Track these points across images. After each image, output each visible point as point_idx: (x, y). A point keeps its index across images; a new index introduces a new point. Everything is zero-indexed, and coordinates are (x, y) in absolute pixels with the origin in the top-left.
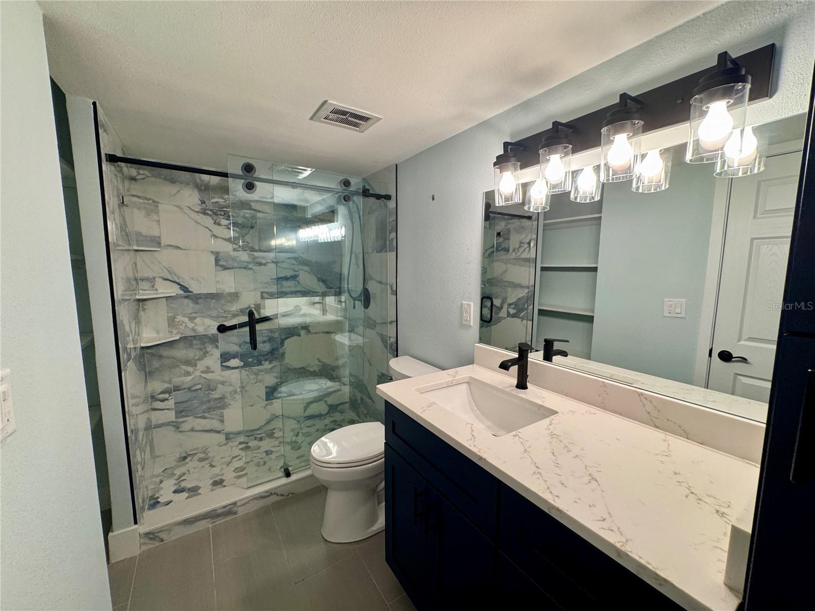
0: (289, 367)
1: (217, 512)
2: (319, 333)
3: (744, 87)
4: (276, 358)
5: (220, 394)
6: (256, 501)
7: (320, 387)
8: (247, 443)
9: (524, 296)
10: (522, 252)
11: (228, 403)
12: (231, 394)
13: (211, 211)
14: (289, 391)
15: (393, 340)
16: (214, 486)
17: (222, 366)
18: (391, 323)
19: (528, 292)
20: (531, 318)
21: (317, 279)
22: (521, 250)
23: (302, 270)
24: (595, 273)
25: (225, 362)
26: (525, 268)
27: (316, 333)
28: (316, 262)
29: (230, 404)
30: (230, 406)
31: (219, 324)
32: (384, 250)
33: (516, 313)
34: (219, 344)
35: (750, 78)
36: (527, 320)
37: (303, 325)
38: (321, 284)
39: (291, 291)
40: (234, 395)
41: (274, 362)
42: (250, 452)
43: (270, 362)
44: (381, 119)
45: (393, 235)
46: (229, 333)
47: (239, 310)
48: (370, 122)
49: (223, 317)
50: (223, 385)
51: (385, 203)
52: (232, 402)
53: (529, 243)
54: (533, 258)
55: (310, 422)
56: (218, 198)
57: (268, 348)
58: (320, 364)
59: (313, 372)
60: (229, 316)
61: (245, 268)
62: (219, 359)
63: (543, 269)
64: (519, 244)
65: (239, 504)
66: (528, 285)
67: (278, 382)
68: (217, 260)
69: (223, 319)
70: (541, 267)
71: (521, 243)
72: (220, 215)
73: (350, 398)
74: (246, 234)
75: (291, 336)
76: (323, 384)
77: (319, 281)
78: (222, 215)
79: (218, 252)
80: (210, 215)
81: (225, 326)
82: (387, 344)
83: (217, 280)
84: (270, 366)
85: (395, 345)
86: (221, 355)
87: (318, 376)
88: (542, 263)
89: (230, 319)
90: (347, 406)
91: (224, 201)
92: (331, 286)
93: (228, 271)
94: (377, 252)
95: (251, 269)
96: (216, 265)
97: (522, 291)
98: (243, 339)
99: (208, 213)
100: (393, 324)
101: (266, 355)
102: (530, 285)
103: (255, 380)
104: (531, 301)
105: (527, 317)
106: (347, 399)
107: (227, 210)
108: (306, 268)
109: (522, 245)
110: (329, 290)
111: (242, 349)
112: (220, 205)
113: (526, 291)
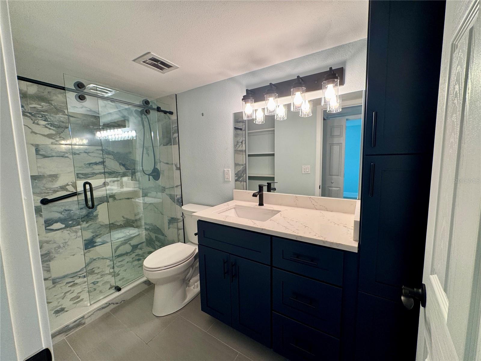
0: (102, 224)
1: (69, 326)
2: (123, 199)
3: (337, 81)
4: (91, 219)
5: (46, 251)
6: (98, 312)
7: (125, 235)
8: (74, 281)
9: (241, 170)
10: (239, 147)
11: (54, 256)
12: (55, 249)
13: (30, 113)
14: (103, 240)
15: (179, 196)
16: (56, 314)
17: (46, 229)
18: (177, 186)
19: (243, 168)
20: (245, 181)
21: (119, 164)
22: (238, 146)
23: (107, 158)
24: (273, 157)
25: (47, 227)
26: (240, 155)
27: (120, 199)
28: (117, 153)
29: (55, 257)
30: (55, 259)
31: (42, 198)
32: (170, 144)
33: (237, 179)
34: (42, 214)
35: (339, 78)
36: (243, 182)
37: (111, 195)
38: (122, 167)
39: (100, 172)
40: (59, 250)
41: (90, 222)
42: (79, 286)
43: (87, 223)
44: (179, 68)
45: (176, 135)
46: (50, 205)
47: (59, 187)
48: (171, 68)
49: (45, 193)
50: (47, 243)
51: (169, 117)
52: (56, 255)
53: (242, 142)
54: (244, 150)
55: (120, 259)
56: (35, 104)
57: (84, 212)
58: (125, 219)
59: (120, 225)
60: (50, 192)
61: (62, 157)
62: (43, 225)
63: (249, 156)
64: (236, 143)
65: (86, 317)
66: (242, 163)
67: (94, 235)
68: (37, 151)
69: (45, 194)
70: (248, 155)
71: (238, 142)
72: (38, 117)
73: (146, 239)
74: (62, 132)
75: (101, 202)
76: (127, 232)
77: (120, 165)
78: (40, 117)
79: (38, 145)
80: (29, 117)
81: (48, 199)
82: (175, 199)
83: (38, 165)
84: (87, 225)
85: (181, 199)
86: (44, 221)
87: (123, 227)
88: (248, 153)
89: (52, 194)
90: (144, 244)
91: (41, 107)
92: (129, 168)
93: (47, 159)
94: (164, 145)
95: (67, 157)
96: (36, 155)
97: (239, 167)
98: (63, 208)
99: (27, 115)
100: (179, 187)
101: (83, 218)
102: (244, 164)
103: (76, 236)
104: (244, 172)
105: (243, 180)
106: (144, 240)
107: (44, 113)
108: (110, 156)
109: (238, 143)
110: (127, 171)
111: (63, 215)
112: (38, 109)
113: (242, 167)
